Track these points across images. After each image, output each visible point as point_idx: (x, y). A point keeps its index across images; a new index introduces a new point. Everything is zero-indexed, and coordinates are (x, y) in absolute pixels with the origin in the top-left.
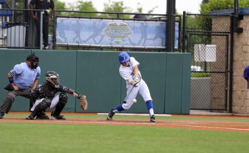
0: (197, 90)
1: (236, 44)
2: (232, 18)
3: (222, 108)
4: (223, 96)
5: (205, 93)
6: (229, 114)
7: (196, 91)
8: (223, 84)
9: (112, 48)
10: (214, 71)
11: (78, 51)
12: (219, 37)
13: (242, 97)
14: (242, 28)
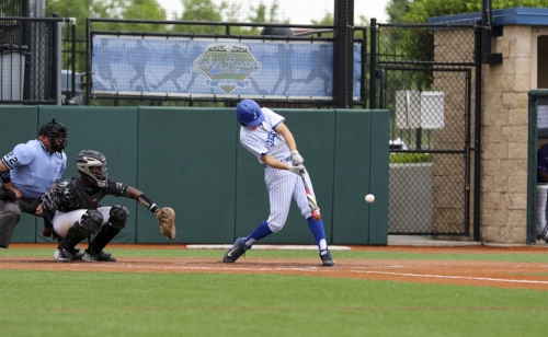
0: (404, 190)
1: (488, 88)
2: (479, 34)
3: (458, 231)
4: (460, 205)
5: (421, 198)
6: (475, 243)
7: (401, 194)
8: (461, 177)
9: (215, 100)
10: (439, 148)
11: (141, 107)
12: (451, 74)
13: (503, 207)
14: (501, 55)
